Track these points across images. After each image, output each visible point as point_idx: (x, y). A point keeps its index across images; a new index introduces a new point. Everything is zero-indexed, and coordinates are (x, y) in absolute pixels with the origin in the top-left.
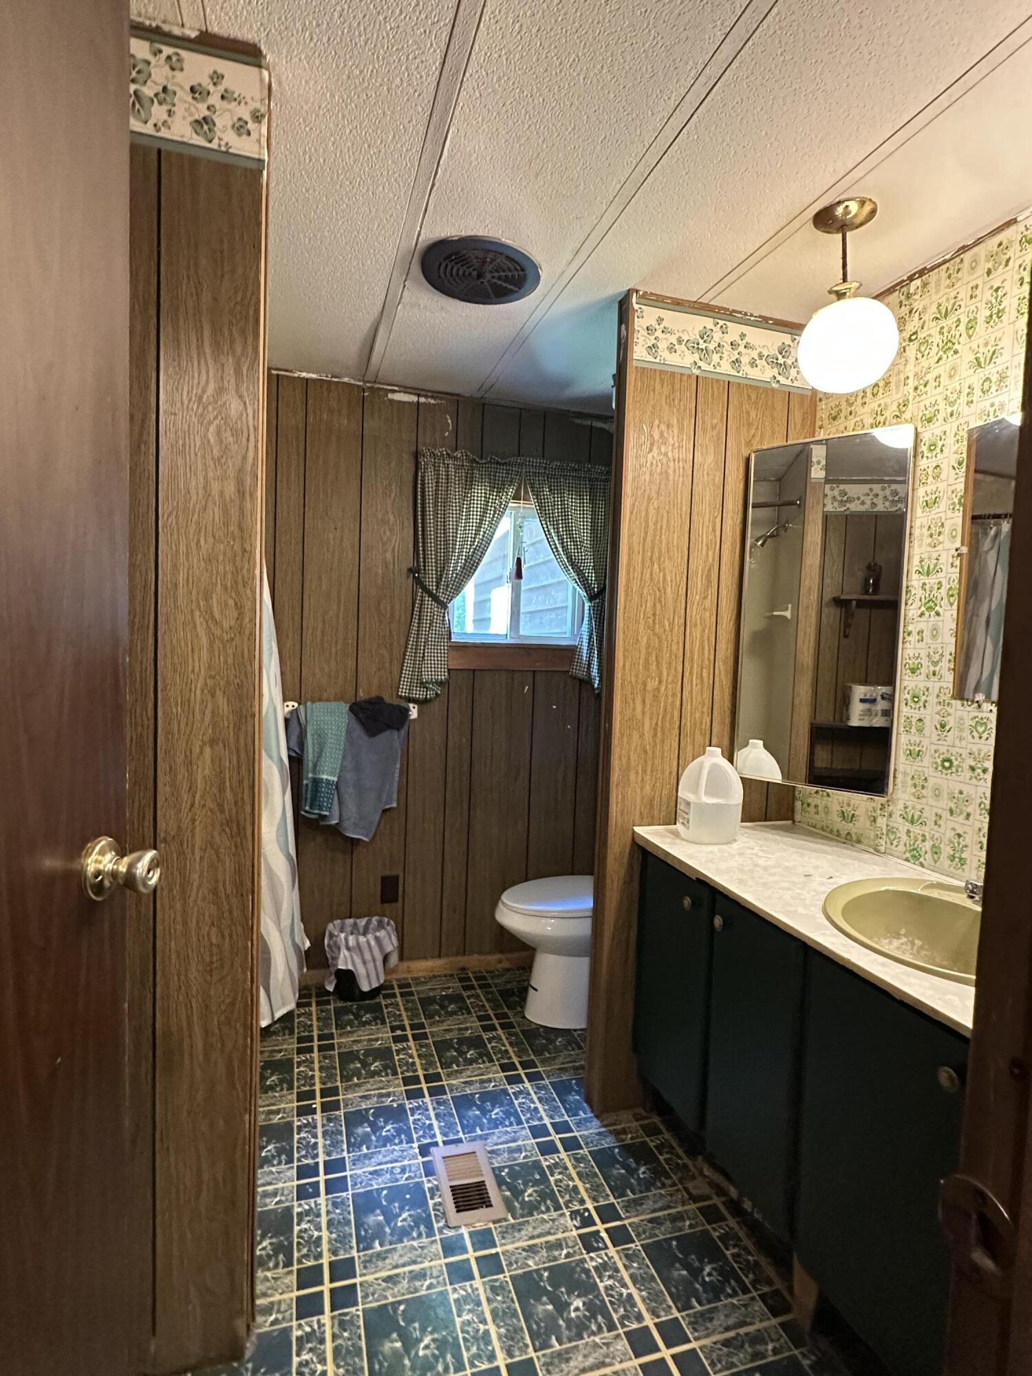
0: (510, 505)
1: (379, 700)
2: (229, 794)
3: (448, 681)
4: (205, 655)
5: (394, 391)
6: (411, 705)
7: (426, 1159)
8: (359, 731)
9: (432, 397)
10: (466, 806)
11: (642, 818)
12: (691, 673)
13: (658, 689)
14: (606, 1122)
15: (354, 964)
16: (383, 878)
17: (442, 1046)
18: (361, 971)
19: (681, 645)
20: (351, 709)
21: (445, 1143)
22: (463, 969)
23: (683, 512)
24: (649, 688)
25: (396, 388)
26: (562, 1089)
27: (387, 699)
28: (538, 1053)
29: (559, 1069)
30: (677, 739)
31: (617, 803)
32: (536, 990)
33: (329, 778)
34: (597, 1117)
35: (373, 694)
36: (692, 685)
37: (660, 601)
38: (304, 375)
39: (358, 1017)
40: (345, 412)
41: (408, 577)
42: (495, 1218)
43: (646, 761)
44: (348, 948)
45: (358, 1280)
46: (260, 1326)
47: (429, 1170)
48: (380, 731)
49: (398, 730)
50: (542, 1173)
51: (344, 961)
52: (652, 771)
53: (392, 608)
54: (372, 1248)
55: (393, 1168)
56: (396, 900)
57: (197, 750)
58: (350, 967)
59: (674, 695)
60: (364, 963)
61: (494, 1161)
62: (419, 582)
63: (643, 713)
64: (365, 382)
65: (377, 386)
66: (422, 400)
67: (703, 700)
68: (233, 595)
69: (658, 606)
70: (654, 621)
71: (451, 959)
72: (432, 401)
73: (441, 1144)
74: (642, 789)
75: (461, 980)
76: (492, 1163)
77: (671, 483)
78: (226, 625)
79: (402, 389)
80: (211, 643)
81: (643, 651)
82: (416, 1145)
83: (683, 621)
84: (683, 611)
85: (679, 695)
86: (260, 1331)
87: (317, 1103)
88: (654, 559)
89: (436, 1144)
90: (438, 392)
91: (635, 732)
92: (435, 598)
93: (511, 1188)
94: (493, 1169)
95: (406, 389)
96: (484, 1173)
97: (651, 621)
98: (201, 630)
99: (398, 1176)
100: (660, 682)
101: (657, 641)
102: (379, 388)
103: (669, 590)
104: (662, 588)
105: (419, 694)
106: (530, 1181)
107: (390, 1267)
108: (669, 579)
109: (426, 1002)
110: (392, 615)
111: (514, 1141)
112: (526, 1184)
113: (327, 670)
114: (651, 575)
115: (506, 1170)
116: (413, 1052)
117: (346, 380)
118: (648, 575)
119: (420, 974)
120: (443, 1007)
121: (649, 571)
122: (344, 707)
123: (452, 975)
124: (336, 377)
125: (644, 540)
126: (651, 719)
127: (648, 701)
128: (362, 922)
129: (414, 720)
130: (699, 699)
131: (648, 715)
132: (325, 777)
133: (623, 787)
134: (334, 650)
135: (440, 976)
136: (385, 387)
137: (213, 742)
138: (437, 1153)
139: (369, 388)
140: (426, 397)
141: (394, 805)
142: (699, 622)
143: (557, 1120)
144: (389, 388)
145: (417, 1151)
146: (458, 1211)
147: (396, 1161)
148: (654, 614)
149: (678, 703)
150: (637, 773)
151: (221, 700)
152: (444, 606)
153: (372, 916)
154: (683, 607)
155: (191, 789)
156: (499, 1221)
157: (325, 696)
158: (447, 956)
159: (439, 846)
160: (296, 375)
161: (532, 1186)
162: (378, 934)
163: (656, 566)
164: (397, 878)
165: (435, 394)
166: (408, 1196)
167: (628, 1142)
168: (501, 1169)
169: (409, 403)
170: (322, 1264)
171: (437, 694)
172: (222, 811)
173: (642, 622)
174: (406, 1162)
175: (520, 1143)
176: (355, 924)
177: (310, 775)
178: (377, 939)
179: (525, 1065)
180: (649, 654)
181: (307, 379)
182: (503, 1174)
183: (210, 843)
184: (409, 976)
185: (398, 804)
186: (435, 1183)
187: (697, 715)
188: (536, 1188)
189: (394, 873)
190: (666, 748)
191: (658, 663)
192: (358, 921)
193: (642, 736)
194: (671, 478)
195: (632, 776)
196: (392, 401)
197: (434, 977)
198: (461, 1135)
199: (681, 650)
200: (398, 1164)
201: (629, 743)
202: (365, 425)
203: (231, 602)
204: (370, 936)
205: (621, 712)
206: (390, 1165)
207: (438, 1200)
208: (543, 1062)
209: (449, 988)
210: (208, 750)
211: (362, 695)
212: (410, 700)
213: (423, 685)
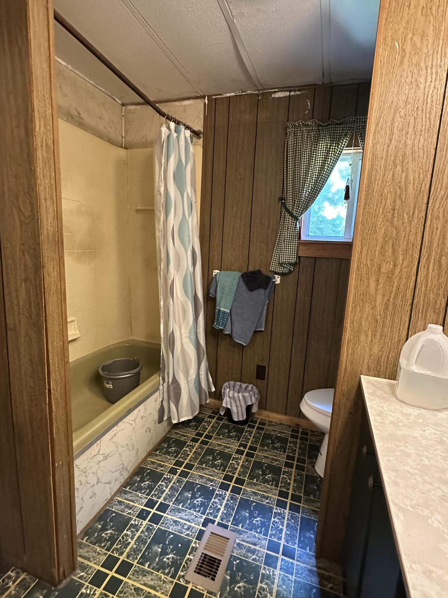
0: (344, 152)
1: (259, 272)
2: (33, 310)
3: (296, 263)
4: (19, 232)
5: (275, 92)
6: (276, 276)
7: (203, 528)
8: (244, 288)
9: (299, 90)
10: (306, 336)
11: (369, 370)
12: (428, 259)
13: (393, 272)
14: (320, 565)
15: (231, 405)
16: (258, 366)
17: (258, 465)
18: (234, 410)
19: (420, 235)
20: (242, 276)
21: (219, 524)
22: (298, 425)
23: (433, 116)
24: (383, 270)
25: (277, 90)
26: (305, 525)
27: (264, 272)
28: (307, 493)
29: (313, 510)
30: (408, 314)
31: (347, 355)
32: (321, 455)
33: (225, 310)
34: (316, 558)
35: (257, 269)
36: (428, 269)
37: (401, 198)
38: (228, 95)
39: (229, 432)
40: (248, 111)
41: (278, 203)
42: (211, 590)
43: (376, 327)
44: (229, 397)
45: (125, 579)
46: (75, 575)
47: (200, 536)
48: (256, 289)
49: (265, 289)
50: (256, 577)
51: (226, 403)
52: (381, 336)
53: (269, 221)
54: (144, 566)
55: (185, 524)
56: (264, 379)
57: (19, 283)
58: (229, 407)
59: (408, 277)
60: (237, 407)
61: (235, 551)
62: (284, 205)
63: (376, 290)
64: (259, 90)
65: (265, 91)
66: (292, 93)
67: (440, 284)
68: (28, 196)
69: (398, 202)
70: (393, 215)
71: (291, 418)
72: (298, 93)
73: (216, 523)
74: (370, 349)
75: (293, 431)
76: (233, 552)
77: (422, 90)
78: (26, 214)
79: (281, 89)
80: (21, 226)
81: (380, 239)
82: (204, 517)
83: (423, 214)
84: (424, 206)
85: (414, 278)
86: (74, 577)
87: (180, 470)
88: (398, 161)
89: (213, 522)
90: (301, 86)
91: (367, 305)
92: (291, 214)
93: (233, 576)
94: (231, 556)
95: (282, 89)
96: (225, 555)
97: (390, 215)
98: (16, 218)
99: (184, 531)
100: (395, 265)
101: (395, 232)
102: (266, 92)
103: (411, 187)
104: (403, 186)
105: (280, 270)
106: (246, 578)
107: (143, 582)
108: (412, 178)
109: (267, 436)
110: (269, 226)
111: (255, 544)
112: (242, 579)
113: (234, 254)
114: (393, 176)
115: (238, 561)
116: (241, 462)
117: (249, 92)
118: (390, 176)
119: (275, 420)
120: (273, 442)
121: (391, 172)
122: (238, 274)
123: (290, 426)
124: (244, 92)
125: (388, 147)
126: (383, 295)
127: (381, 281)
128: (244, 386)
129: (278, 284)
130: (435, 282)
131: (381, 291)
132: (222, 309)
133: (354, 344)
134: (238, 245)
135: (283, 425)
136: (270, 91)
137: (26, 280)
138: (211, 528)
139: (262, 94)
140: (295, 91)
141: (263, 329)
142: (441, 215)
143: (290, 545)
144: (273, 91)
145: (202, 520)
146: (195, 571)
147: (189, 521)
148: (394, 210)
149: (412, 285)
150: (367, 335)
151: (27, 257)
152: (296, 219)
153: (250, 384)
154: (425, 201)
155: (18, 304)
156: (211, 593)
157: (233, 268)
158: (290, 415)
159: (289, 356)
160: (224, 96)
161: (245, 582)
162: (244, 394)
163: (399, 168)
164: (265, 367)
165: (301, 88)
166: (180, 545)
167: (327, 589)
168: (236, 558)
169: (284, 97)
170: (120, 559)
171: (290, 270)
172: (31, 319)
173: (381, 216)
174: (193, 525)
175: (257, 548)
176: (241, 386)
177: (218, 308)
178: (244, 396)
179: (294, 498)
180: (385, 242)
181: (230, 97)
182: (235, 562)
183: (27, 334)
184: (268, 419)
185: (265, 329)
186: (198, 546)
187: (432, 296)
188: (246, 585)
189: (264, 365)
190: (396, 320)
191: (394, 251)
192: (242, 384)
193: (374, 308)
194: (422, 86)
195: (363, 338)
196: (274, 98)
197: (281, 424)
198: (230, 524)
199: (419, 239)
200: (188, 523)
201: (362, 311)
202: (258, 116)
203: (28, 201)
204: (240, 395)
205: (356, 287)
206: (184, 522)
207: (191, 557)
208: (306, 501)
209: (283, 433)
210: (23, 285)
211: (251, 269)
212: (276, 273)
213: (281, 264)
